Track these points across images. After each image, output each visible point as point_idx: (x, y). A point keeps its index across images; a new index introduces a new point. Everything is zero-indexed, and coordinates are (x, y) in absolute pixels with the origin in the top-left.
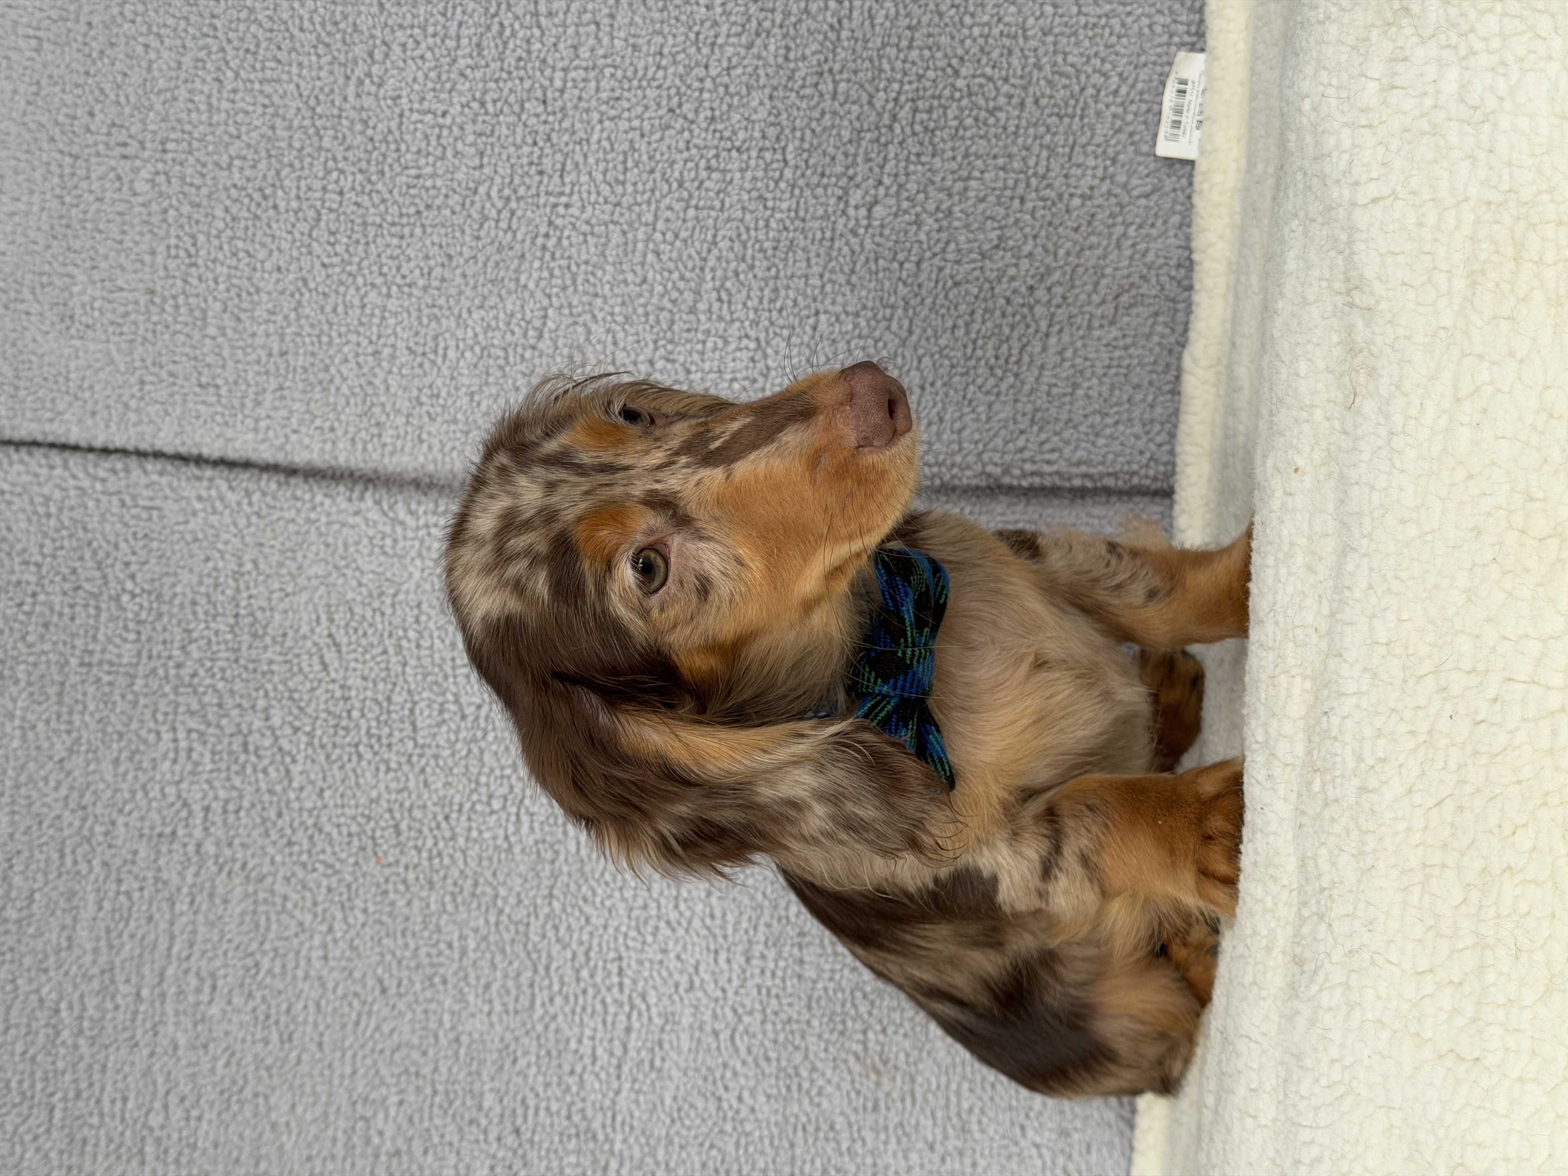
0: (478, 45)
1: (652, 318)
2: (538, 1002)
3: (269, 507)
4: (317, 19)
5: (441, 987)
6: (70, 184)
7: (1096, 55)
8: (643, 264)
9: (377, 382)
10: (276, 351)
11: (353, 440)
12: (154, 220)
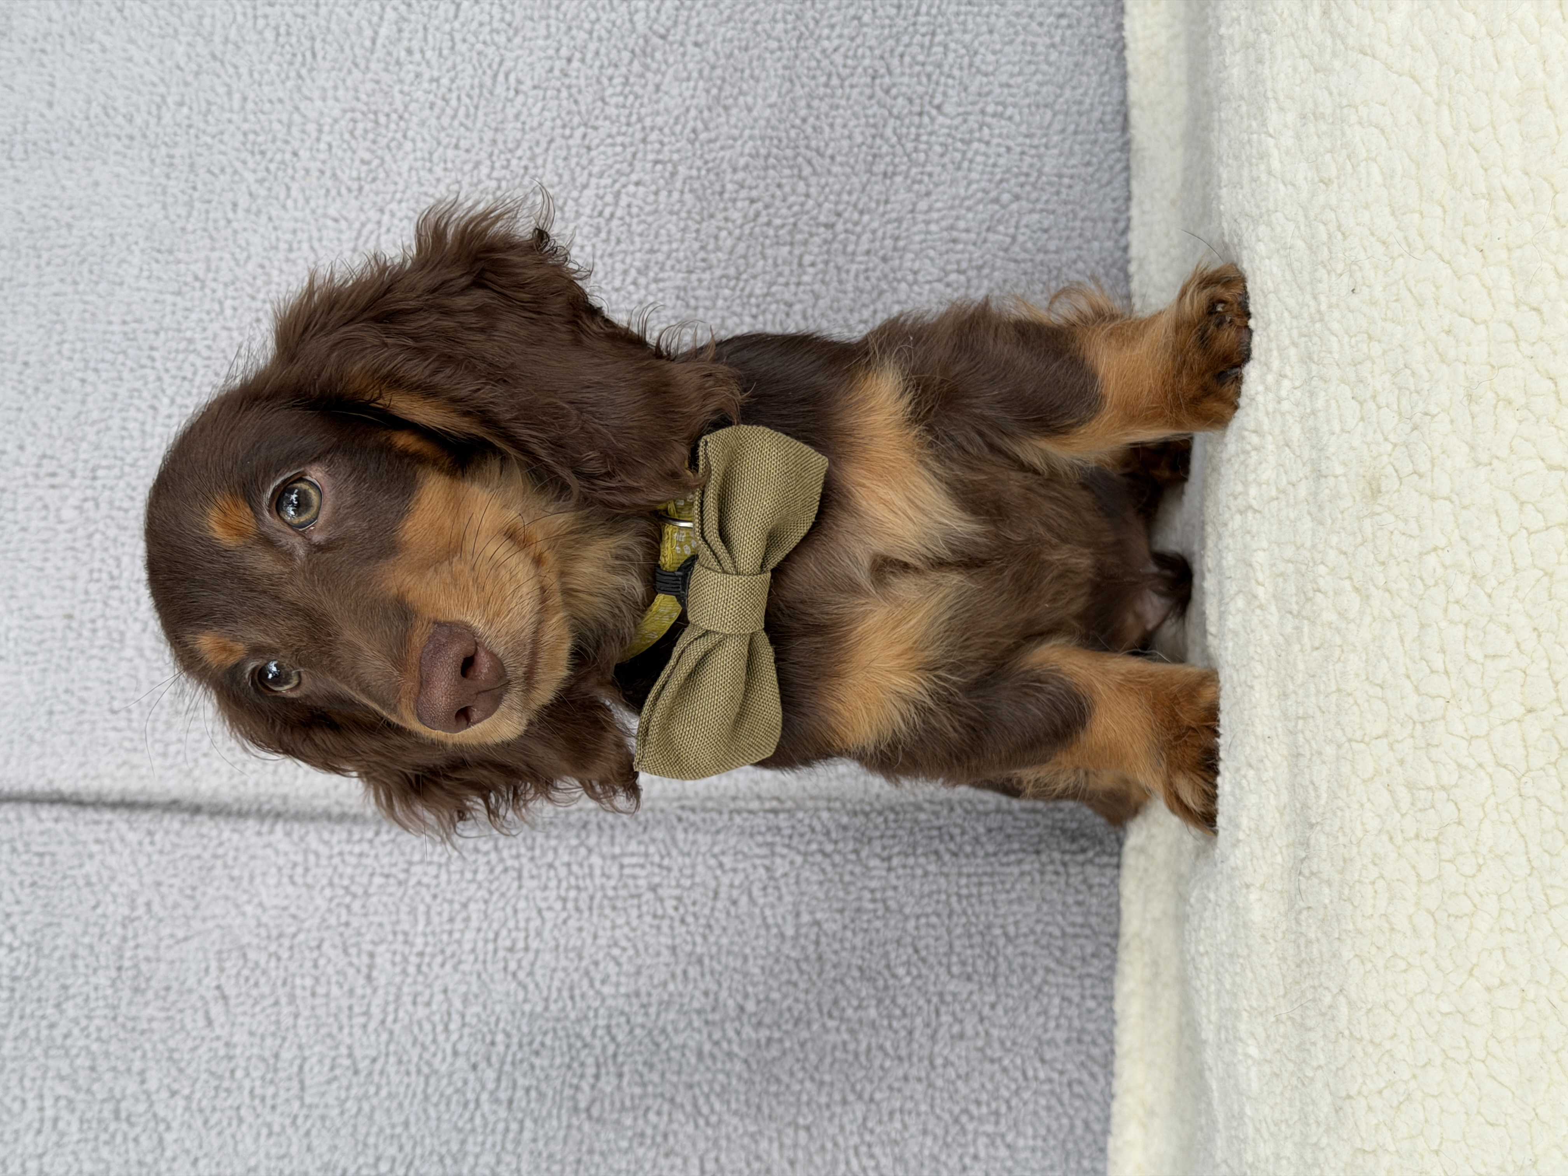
12: (79, 545)
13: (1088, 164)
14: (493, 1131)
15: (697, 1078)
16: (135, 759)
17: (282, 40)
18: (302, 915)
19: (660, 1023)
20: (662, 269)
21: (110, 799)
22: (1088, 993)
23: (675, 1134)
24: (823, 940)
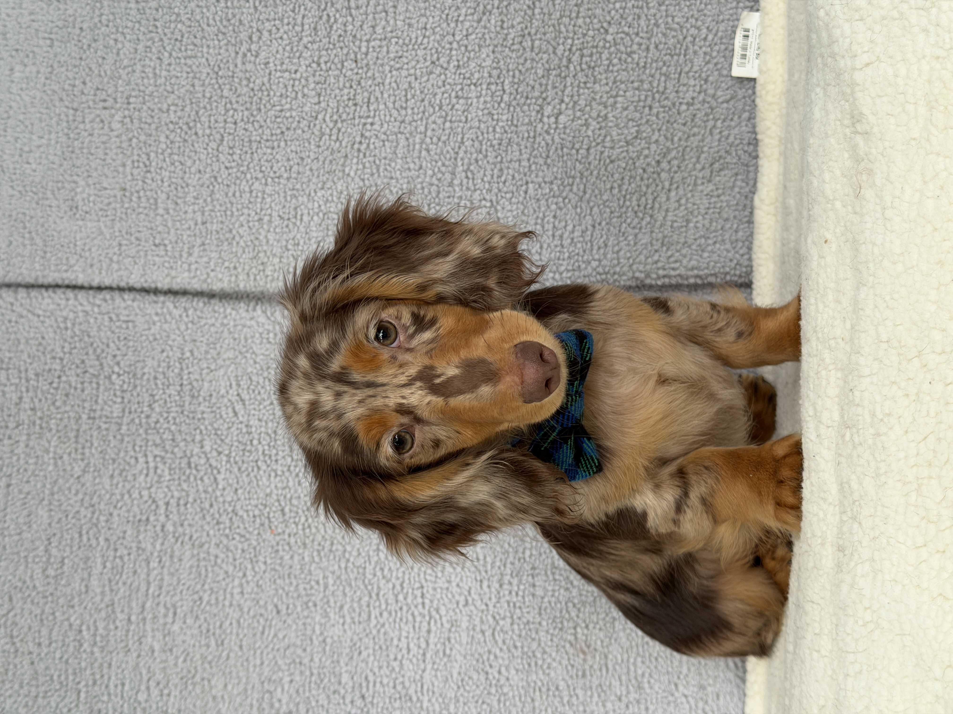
0: (315, 29)
1: (426, 191)
2: (373, 616)
3: (199, 317)
4: (217, 18)
5: (313, 609)
6: (73, 127)
7: (692, 16)
8: (419, 158)
9: (261, 238)
10: (199, 221)
11: (248, 274)
12: (124, 145)
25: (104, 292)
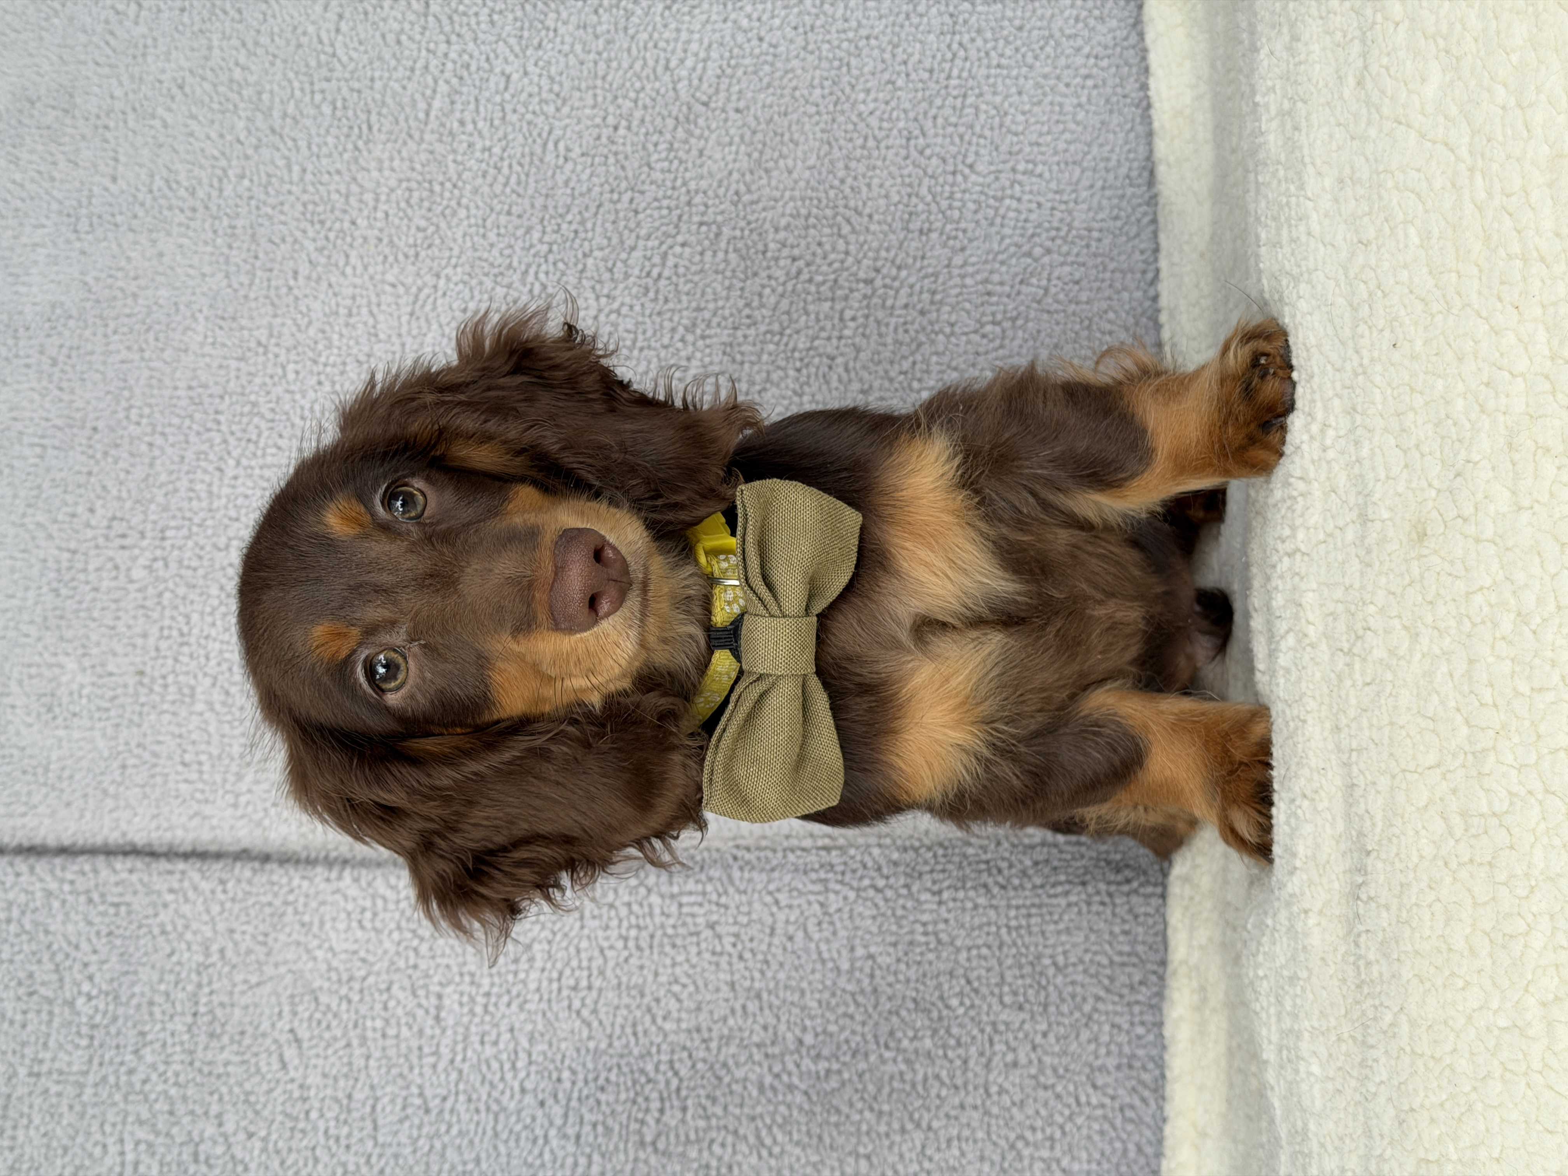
12: (148, 603)
13: (1116, 218)
14: (562, 1166)
15: (759, 1109)
16: (207, 810)
17: (339, 113)
18: (371, 958)
19: (722, 1058)
20: (709, 326)
21: (182, 850)
22: (1137, 1020)
23: (740, 1165)
24: (878, 973)
25: (81, 859)
